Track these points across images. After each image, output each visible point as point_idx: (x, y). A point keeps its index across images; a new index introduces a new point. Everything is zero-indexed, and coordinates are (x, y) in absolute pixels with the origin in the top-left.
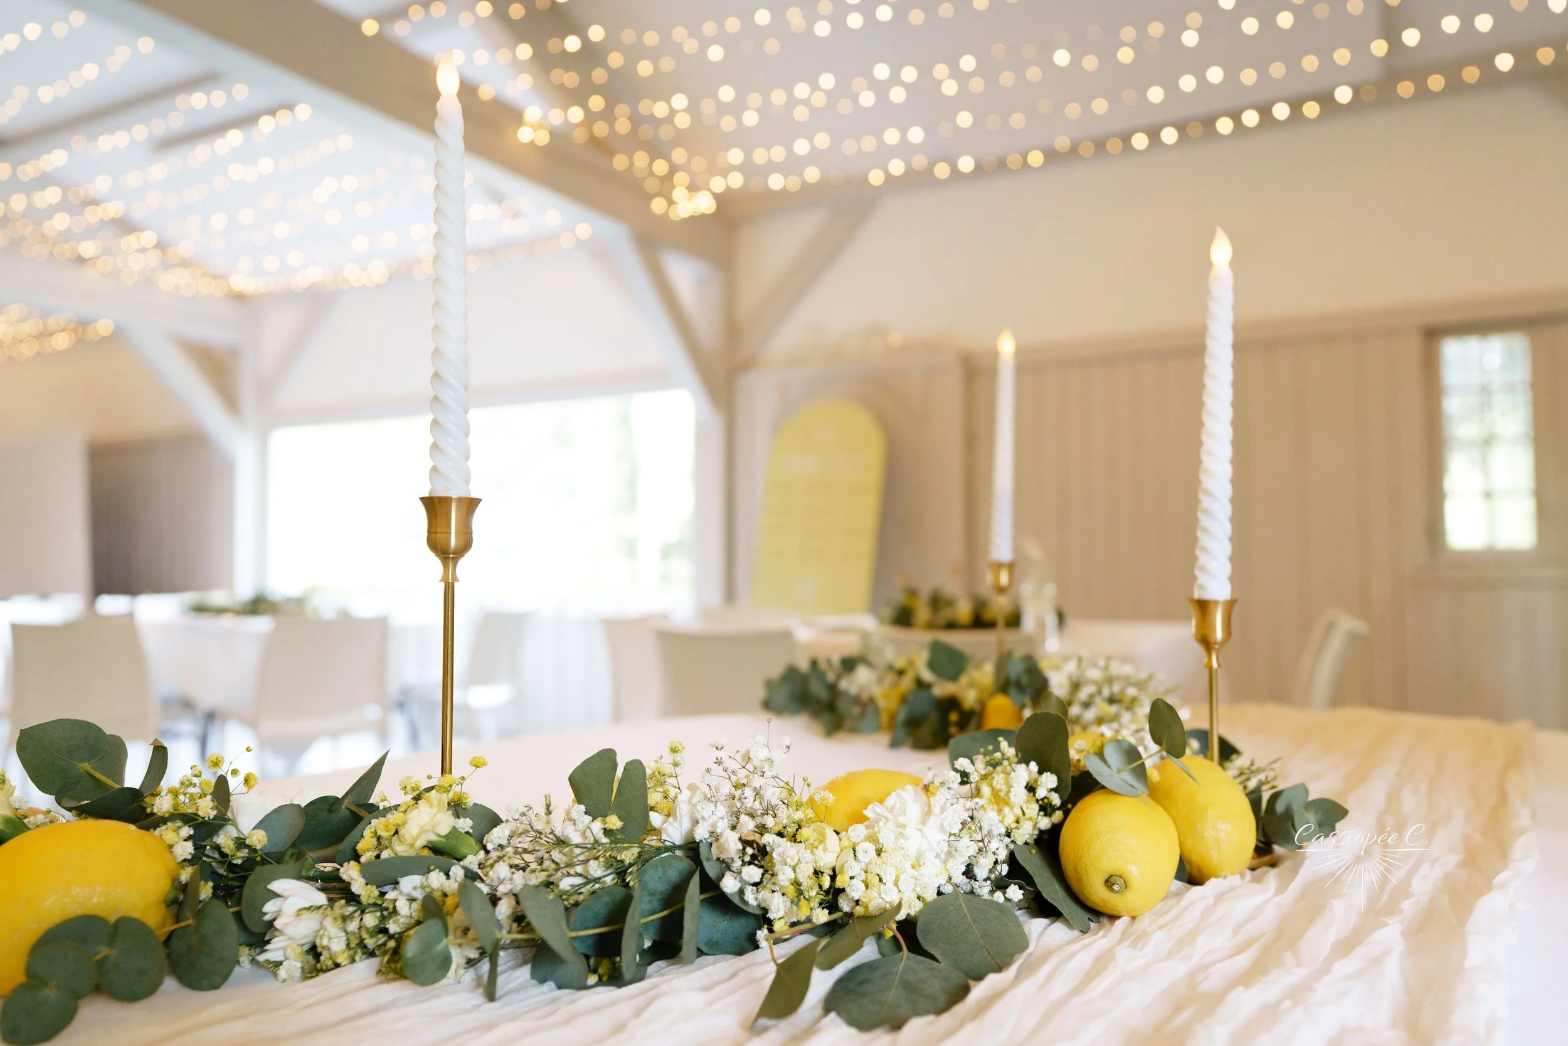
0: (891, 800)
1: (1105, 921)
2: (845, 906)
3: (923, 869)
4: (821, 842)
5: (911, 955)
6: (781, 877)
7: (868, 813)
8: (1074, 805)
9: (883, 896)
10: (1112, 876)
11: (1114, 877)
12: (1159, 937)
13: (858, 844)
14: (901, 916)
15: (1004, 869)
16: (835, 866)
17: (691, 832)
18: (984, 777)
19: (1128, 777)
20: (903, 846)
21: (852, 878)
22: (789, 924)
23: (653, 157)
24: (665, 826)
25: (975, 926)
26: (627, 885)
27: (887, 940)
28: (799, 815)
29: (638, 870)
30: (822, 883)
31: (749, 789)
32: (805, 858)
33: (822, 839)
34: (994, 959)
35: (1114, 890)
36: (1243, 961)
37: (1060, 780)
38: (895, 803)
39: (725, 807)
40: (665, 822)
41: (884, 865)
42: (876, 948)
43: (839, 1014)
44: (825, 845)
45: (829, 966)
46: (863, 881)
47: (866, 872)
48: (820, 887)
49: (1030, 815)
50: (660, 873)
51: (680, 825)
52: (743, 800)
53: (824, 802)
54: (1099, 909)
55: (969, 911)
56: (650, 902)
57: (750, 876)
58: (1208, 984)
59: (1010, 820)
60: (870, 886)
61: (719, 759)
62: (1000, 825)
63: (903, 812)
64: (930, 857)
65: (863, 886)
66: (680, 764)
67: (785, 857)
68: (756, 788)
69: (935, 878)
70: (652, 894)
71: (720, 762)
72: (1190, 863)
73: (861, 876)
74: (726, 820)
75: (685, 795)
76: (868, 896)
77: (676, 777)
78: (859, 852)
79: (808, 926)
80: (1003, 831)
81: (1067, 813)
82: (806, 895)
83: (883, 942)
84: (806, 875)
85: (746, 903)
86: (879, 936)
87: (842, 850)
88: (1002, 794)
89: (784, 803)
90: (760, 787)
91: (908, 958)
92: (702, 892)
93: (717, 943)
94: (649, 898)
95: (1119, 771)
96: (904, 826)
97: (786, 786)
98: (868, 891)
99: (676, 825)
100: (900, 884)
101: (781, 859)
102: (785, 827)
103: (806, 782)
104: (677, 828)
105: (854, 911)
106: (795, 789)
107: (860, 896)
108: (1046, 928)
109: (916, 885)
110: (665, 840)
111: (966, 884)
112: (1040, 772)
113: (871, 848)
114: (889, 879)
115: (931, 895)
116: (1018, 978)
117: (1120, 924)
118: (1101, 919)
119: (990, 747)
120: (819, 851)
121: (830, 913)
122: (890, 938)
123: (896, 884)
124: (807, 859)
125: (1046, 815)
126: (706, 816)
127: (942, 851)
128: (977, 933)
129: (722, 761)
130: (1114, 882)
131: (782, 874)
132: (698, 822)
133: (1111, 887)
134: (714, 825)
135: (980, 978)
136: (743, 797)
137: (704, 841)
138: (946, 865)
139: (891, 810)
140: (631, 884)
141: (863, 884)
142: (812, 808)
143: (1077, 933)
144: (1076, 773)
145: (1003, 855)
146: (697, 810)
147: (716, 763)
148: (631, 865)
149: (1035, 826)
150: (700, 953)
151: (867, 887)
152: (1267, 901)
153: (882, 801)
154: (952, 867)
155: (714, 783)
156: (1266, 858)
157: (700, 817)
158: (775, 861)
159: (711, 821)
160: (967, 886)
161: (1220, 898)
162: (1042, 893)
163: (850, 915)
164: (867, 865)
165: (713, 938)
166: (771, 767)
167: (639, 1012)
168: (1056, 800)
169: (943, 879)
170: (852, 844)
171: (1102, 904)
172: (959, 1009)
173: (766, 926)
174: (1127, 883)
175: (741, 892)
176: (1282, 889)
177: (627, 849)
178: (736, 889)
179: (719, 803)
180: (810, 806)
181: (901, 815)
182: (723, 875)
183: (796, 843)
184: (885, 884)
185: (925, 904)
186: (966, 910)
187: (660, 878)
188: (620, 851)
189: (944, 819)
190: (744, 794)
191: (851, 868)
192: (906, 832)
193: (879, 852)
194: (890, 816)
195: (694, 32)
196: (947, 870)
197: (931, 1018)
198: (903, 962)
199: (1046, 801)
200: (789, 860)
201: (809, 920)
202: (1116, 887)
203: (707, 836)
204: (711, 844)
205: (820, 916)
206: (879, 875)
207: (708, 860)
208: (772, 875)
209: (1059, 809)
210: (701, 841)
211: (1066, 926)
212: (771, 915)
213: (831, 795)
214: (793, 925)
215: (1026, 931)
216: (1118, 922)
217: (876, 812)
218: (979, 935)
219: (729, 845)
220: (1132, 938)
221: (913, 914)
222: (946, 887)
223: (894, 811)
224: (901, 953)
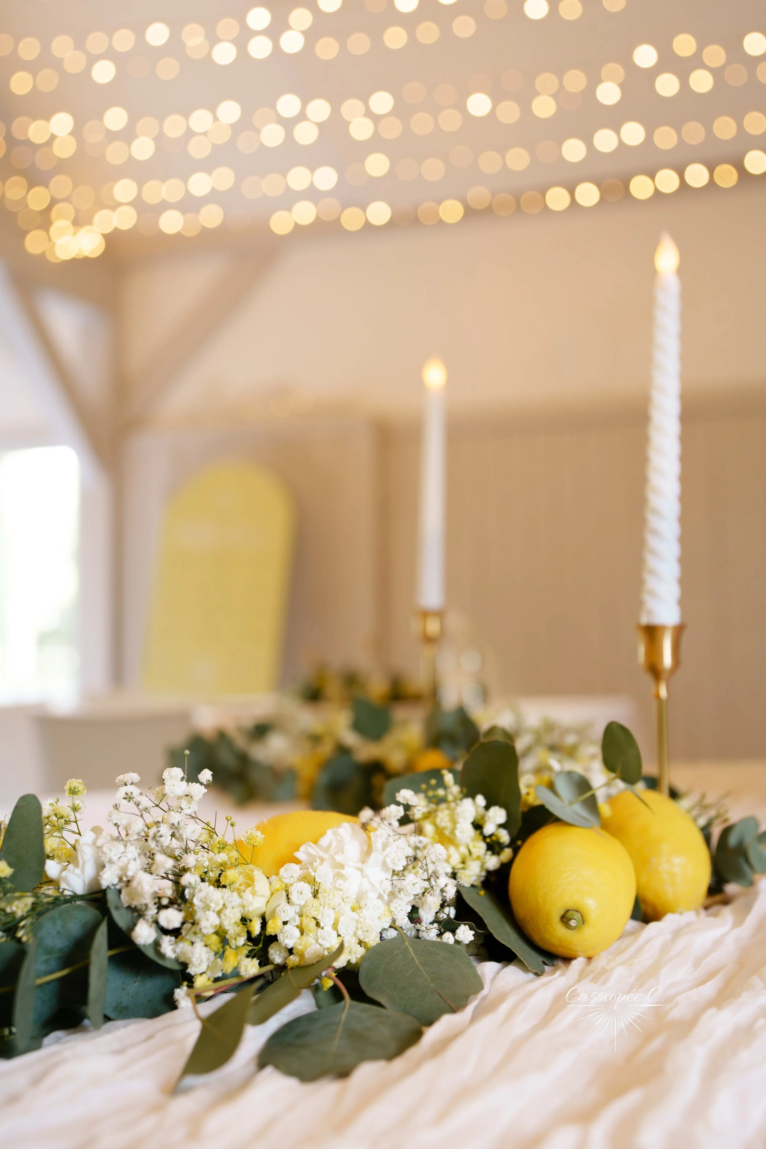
0: (324, 841)
1: (560, 963)
2: (276, 956)
3: (364, 911)
4: (248, 885)
5: (355, 1003)
6: (203, 924)
7: (300, 855)
8: (524, 841)
9: (320, 941)
10: (568, 911)
11: (570, 912)
12: (619, 971)
13: (292, 885)
14: (340, 963)
15: (451, 912)
16: (264, 913)
17: (96, 880)
18: (427, 816)
19: (578, 809)
20: (341, 888)
21: (285, 923)
22: (212, 979)
23: (32, 184)
24: (64, 874)
25: (424, 969)
26: (19, 940)
27: (325, 992)
28: (222, 857)
29: (32, 924)
30: (251, 929)
31: (165, 826)
32: (231, 902)
33: (250, 882)
34: (445, 1001)
35: (570, 926)
36: (709, 989)
37: (509, 815)
38: (331, 841)
39: (136, 848)
40: (65, 868)
41: (322, 907)
42: (312, 1001)
43: (277, 1067)
44: (253, 889)
45: (262, 1020)
46: (297, 927)
47: (301, 916)
48: (249, 933)
49: (478, 854)
50: (59, 927)
51: (83, 872)
52: (158, 839)
53: (252, 842)
54: (553, 950)
55: (416, 954)
56: (47, 961)
57: (168, 921)
58: (676, 1013)
59: (455, 860)
60: (306, 931)
61: (130, 794)
62: (445, 865)
63: (341, 850)
64: (372, 896)
65: (297, 932)
66: (80, 808)
67: (208, 902)
68: (173, 824)
69: (378, 921)
70: (49, 952)
71: (130, 798)
72: (644, 901)
73: (295, 921)
74: (138, 861)
75: (88, 837)
76: (303, 943)
77: (76, 822)
78: (293, 893)
79: (234, 981)
80: (450, 870)
81: (516, 850)
82: (233, 943)
83: (321, 995)
84: (233, 921)
85: (162, 956)
86: (316, 989)
87: (272, 894)
88: (447, 832)
89: (204, 848)
90: (179, 822)
91: (351, 1007)
92: (110, 947)
93: (126, 1008)
94: (45, 957)
95: (571, 803)
96: (342, 867)
97: (206, 827)
98: (304, 937)
99: (78, 871)
100: (339, 927)
101: (204, 905)
102: (206, 873)
103: (230, 822)
104: (77, 875)
105: (287, 961)
106: (217, 830)
107: (295, 944)
108: (498, 972)
109: (357, 929)
110: (64, 889)
111: (410, 929)
112: (487, 808)
113: (307, 889)
114: (327, 922)
115: (373, 940)
116: (474, 1018)
117: (577, 964)
118: (555, 962)
119: (433, 782)
120: (248, 895)
121: (260, 965)
122: (328, 989)
123: (335, 927)
124: (234, 904)
125: (494, 853)
126: (115, 859)
127: (384, 892)
128: (426, 976)
129: (132, 796)
130: (571, 917)
131: (205, 920)
132: (104, 867)
133: (568, 923)
134: (124, 869)
135: (430, 1023)
136: (159, 834)
137: (112, 887)
138: (389, 907)
139: (327, 849)
140: (24, 939)
141: (298, 930)
142: (237, 850)
143: (531, 976)
144: (525, 809)
145: (451, 893)
146: (103, 853)
147: (125, 798)
148: (23, 918)
149: (482, 867)
150: (107, 1019)
151: (302, 933)
152: (724, 936)
153: (316, 842)
154: (396, 908)
155: (123, 822)
156: (718, 898)
157: (107, 860)
158: (195, 908)
159: (121, 864)
160: (411, 931)
161: (677, 933)
162: (494, 935)
163: (282, 968)
164: (302, 907)
165: (121, 1003)
166: (189, 803)
167: (36, 1081)
168: (504, 837)
169: (386, 922)
170: (284, 886)
171: (557, 944)
172: (413, 1053)
173: (185, 983)
174: (583, 918)
175: (157, 944)
176: (738, 922)
177: (19, 898)
178: (150, 940)
179: (129, 844)
180: (235, 847)
181: (338, 854)
182: (135, 925)
183: (220, 888)
184: (323, 928)
185: (368, 949)
186: (412, 954)
187: (58, 933)
188: (10, 902)
189: (387, 855)
190: (159, 831)
191: (284, 912)
192: (344, 872)
193: (315, 895)
194: (325, 856)
195: (80, 45)
196: (391, 912)
197: (380, 1065)
198: (346, 1011)
199: (494, 838)
200: (212, 905)
201: (236, 973)
202: (573, 923)
203: (116, 881)
204: (120, 891)
205: (249, 967)
206: (314, 918)
207: (117, 908)
208: (193, 924)
209: (509, 846)
210: (108, 887)
211: (520, 968)
212: (191, 970)
213: (259, 833)
214: (217, 980)
215: (479, 973)
216: (574, 963)
217: (309, 854)
218: (429, 979)
219: (142, 888)
220: (591, 976)
221: (354, 961)
222: (389, 934)
223: (331, 850)
224: (343, 1003)
